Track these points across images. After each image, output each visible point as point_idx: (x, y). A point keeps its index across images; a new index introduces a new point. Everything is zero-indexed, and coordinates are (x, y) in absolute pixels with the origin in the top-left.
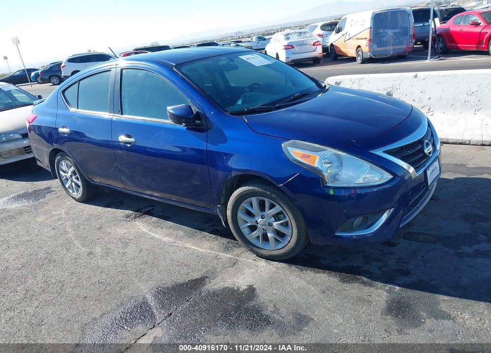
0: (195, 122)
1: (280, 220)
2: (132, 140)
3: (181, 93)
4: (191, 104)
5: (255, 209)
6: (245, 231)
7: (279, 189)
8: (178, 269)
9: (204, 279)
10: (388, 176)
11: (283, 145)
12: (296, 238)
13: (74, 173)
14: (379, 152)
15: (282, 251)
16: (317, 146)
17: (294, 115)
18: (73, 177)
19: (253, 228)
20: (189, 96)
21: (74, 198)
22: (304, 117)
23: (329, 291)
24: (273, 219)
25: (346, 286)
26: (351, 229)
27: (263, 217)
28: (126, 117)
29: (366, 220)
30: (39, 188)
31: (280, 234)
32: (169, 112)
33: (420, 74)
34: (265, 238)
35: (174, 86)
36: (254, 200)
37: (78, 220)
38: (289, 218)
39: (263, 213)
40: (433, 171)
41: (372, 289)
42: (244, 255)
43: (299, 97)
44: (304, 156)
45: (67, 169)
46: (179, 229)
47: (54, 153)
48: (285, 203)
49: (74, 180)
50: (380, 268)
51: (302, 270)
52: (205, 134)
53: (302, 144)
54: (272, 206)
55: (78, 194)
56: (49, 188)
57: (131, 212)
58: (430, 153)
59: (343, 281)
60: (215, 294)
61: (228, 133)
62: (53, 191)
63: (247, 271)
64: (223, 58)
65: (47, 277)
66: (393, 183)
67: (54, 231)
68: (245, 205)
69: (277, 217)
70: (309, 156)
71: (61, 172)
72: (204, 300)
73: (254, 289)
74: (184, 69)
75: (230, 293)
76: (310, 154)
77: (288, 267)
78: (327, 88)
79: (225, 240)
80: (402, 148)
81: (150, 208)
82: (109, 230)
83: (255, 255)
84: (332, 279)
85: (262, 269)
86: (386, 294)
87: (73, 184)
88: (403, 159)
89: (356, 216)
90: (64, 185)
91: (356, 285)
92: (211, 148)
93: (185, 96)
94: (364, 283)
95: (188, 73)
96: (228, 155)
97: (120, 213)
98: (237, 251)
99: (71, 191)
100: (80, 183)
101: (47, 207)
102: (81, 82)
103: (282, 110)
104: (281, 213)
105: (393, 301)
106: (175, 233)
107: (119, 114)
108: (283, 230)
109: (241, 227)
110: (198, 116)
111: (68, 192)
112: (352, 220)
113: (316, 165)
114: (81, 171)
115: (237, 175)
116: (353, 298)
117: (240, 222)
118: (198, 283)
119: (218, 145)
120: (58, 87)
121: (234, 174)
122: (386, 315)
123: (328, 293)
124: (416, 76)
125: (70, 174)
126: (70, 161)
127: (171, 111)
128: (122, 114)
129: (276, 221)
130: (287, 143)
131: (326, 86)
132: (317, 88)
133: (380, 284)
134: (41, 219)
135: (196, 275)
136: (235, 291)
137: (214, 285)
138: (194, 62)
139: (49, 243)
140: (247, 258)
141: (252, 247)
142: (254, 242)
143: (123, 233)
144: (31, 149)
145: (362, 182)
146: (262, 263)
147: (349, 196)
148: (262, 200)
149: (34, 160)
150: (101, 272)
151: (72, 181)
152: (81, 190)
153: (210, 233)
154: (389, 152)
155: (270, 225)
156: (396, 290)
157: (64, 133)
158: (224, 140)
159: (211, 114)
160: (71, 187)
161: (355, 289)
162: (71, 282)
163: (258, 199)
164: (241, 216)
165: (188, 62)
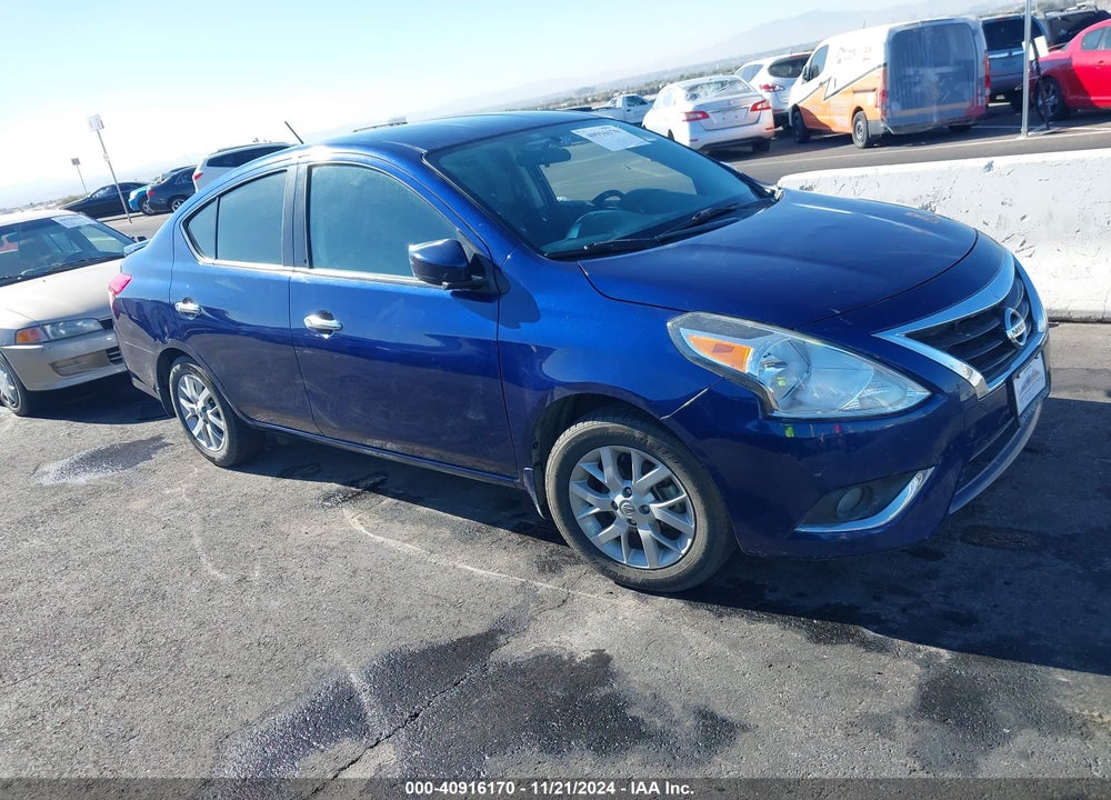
0: (471, 279)
1: (666, 499)
2: (333, 323)
3: (439, 214)
4: (461, 239)
5: (609, 474)
6: (589, 526)
7: (660, 425)
8: (435, 613)
9: (493, 636)
10: (919, 393)
11: (669, 324)
12: (705, 539)
13: (210, 402)
14: (897, 337)
15: (674, 571)
16: (749, 324)
17: (696, 257)
18: (209, 412)
19: (606, 519)
20: (456, 221)
21: (211, 459)
22: (720, 260)
23: (782, 662)
24: (650, 497)
25: (823, 650)
26: (833, 518)
27: (627, 493)
28: (323, 274)
29: (867, 496)
30: (138, 438)
31: (669, 534)
32: (414, 258)
33: (999, 162)
34: (634, 542)
35: (423, 200)
36: (606, 453)
37: (218, 506)
38: (687, 492)
39: (627, 484)
40: (1028, 381)
41: (885, 659)
42: (585, 583)
43: (711, 218)
44: (718, 349)
45: (194, 394)
46: (441, 523)
47: (168, 359)
48: (679, 459)
49: (211, 418)
50: (904, 610)
51: (721, 616)
52: (493, 306)
53: (714, 321)
54: (647, 467)
55: (219, 450)
56: (160, 438)
57: (335, 486)
58: (1020, 338)
59: (817, 638)
60: (516, 670)
61: (542, 301)
62: (167, 445)
63: (592, 619)
64: (535, 135)
65: (148, 632)
66: (931, 409)
67: (167, 530)
68: (584, 465)
69: (661, 490)
70: (729, 349)
71: (182, 401)
72: (493, 684)
73: (608, 659)
74: (445, 160)
75: (553, 666)
76: (733, 344)
77: (687, 608)
78: (777, 196)
79: (544, 548)
80: (952, 325)
81: (378, 479)
82: (285, 528)
83: (612, 582)
84: (790, 634)
85: (627, 614)
86: (917, 668)
87: (208, 426)
88: (957, 352)
89: (845, 487)
90: (188, 430)
91: (847, 648)
92: (508, 334)
93: (447, 222)
94: (866, 645)
95: (453, 169)
96: (545, 352)
97: (312, 489)
98: (570, 572)
99: (204, 443)
100: (222, 424)
101: (152, 480)
102: (223, 200)
103: (670, 245)
104: (668, 482)
105: (932, 684)
106: (431, 532)
107: (304, 266)
108: (674, 521)
109: (578, 518)
110: (478, 264)
111: (198, 446)
112: (834, 495)
113: (747, 369)
114: (225, 396)
115: (566, 398)
116: (838, 678)
117: (575, 505)
118: (480, 644)
119: (519, 327)
120: (170, 216)
121: (559, 394)
122: (918, 718)
123: (780, 667)
124: (989, 167)
125: (200, 404)
126: (201, 377)
127: (418, 256)
128: (311, 266)
129: (658, 500)
130: (678, 319)
131: (774, 192)
132: (753, 198)
133: (902, 645)
134: (138, 505)
135: (476, 627)
136: (565, 663)
137: (516, 649)
138: (469, 145)
139: (155, 557)
140: (593, 589)
141: (603, 562)
142: (609, 551)
143: (316, 533)
144: (119, 354)
145: (858, 406)
146: (628, 601)
147: (828, 440)
148: (624, 453)
149: (127, 376)
150: (265, 621)
151: (206, 421)
152: (225, 440)
153: (515, 530)
154: (920, 337)
155: (645, 510)
156: (943, 661)
157: (187, 314)
158: (534, 315)
159: (506, 259)
160: (204, 435)
161: (842, 659)
162: (198, 644)
163: (616, 452)
164: (576, 490)
165: (454, 146)
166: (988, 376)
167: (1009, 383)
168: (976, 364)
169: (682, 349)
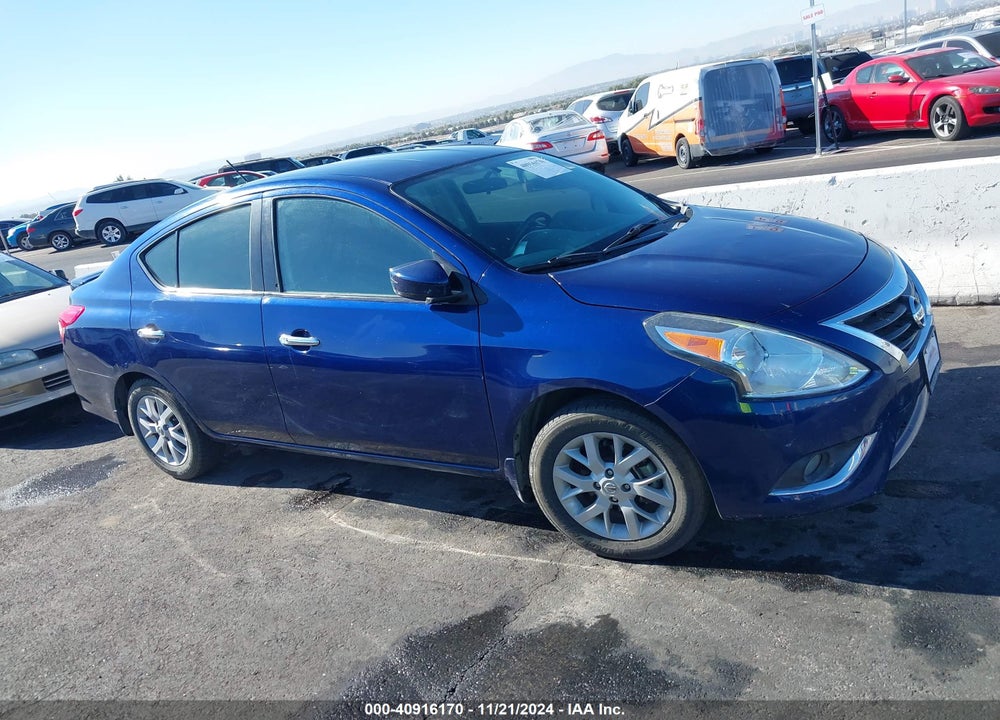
0: (451, 294)
1: (644, 478)
2: (310, 340)
3: (413, 239)
4: (436, 258)
5: (592, 460)
6: (571, 506)
7: (648, 414)
8: (439, 596)
9: (502, 613)
10: (859, 371)
11: (644, 324)
12: (684, 511)
13: (172, 420)
14: (838, 324)
15: (655, 541)
16: (717, 320)
17: (649, 265)
18: (171, 429)
19: (587, 499)
20: (430, 244)
21: (174, 475)
22: (670, 267)
23: (770, 610)
24: (630, 476)
25: (800, 596)
26: (800, 482)
27: (608, 475)
28: (292, 295)
29: (825, 460)
30: (87, 459)
31: (646, 506)
32: (395, 277)
33: (841, 176)
34: (616, 516)
35: (397, 227)
36: (589, 441)
37: (192, 516)
38: (668, 470)
39: (609, 465)
40: (931, 356)
41: (857, 600)
42: (570, 557)
43: (642, 231)
44: (692, 342)
45: (156, 413)
46: (417, 517)
47: (127, 382)
48: (658, 440)
49: (173, 434)
50: (859, 557)
51: (702, 576)
52: (471, 315)
53: (685, 319)
54: (627, 450)
55: (183, 464)
56: (109, 458)
57: (302, 491)
58: (922, 321)
59: (793, 587)
60: (533, 641)
61: (519, 308)
62: (121, 463)
63: (588, 589)
64: (479, 167)
65: (160, 640)
66: (869, 383)
67: (146, 543)
68: (568, 451)
69: (638, 472)
70: (704, 342)
71: (142, 422)
72: (517, 656)
73: (615, 623)
74: (412, 191)
75: (566, 633)
76: (707, 338)
77: (670, 572)
78: (683, 211)
79: (521, 531)
81: (342, 480)
82: (266, 532)
83: (594, 555)
84: (767, 586)
85: (617, 582)
86: (888, 605)
87: (170, 444)
88: (879, 333)
89: (809, 455)
90: (148, 449)
91: (822, 593)
92: (489, 341)
93: (422, 244)
94: (834, 588)
95: (423, 200)
96: (525, 354)
97: (281, 495)
98: (554, 549)
99: (165, 459)
100: (186, 440)
101: (116, 497)
102: (182, 233)
103: (622, 257)
104: (648, 461)
105: (906, 617)
106: (410, 523)
107: (275, 291)
108: (654, 496)
109: (562, 499)
110: (455, 281)
111: (158, 463)
112: (801, 462)
113: (722, 359)
114: (192, 414)
115: (551, 393)
116: (823, 619)
117: (559, 488)
118: (491, 622)
119: (503, 335)
120: (128, 247)
121: (543, 390)
122: (903, 647)
123: (769, 614)
124: (833, 181)
125: (162, 423)
126: (163, 397)
127: (399, 275)
128: (282, 291)
129: (637, 479)
130: (652, 318)
131: (679, 208)
132: (662, 215)
133: (870, 588)
134: (109, 522)
135: (482, 606)
136: (576, 630)
137: (527, 621)
138: (427, 177)
139: (143, 570)
140: (579, 561)
141: (587, 538)
142: (591, 526)
143: (299, 533)
144: (68, 377)
145: (814, 384)
146: (614, 569)
147: (785, 415)
148: (605, 439)
149: (74, 399)
150: (276, 619)
151: (167, 438)
152: (188, 454)
153: (486, 517)
154: (851, 323)
155: (626, 488)
156: (907, 597)
157: (150, 339)
158: (516, 324)
159: (482, 276)
160: (165, 451)
161: (822, 602)
162: (216, 645)
163: (598, 438)
164: (561, 474)
165: (415, 177)
166: (907, 351)
167: (921, 357)
168: (897, 342)
169: (660, 345)
